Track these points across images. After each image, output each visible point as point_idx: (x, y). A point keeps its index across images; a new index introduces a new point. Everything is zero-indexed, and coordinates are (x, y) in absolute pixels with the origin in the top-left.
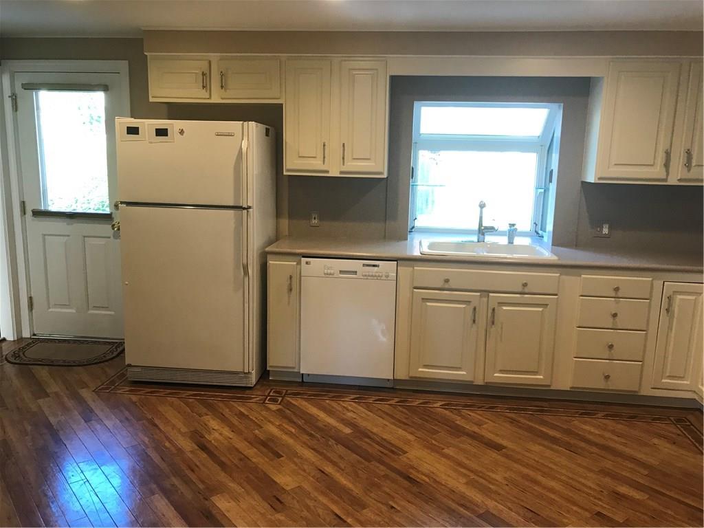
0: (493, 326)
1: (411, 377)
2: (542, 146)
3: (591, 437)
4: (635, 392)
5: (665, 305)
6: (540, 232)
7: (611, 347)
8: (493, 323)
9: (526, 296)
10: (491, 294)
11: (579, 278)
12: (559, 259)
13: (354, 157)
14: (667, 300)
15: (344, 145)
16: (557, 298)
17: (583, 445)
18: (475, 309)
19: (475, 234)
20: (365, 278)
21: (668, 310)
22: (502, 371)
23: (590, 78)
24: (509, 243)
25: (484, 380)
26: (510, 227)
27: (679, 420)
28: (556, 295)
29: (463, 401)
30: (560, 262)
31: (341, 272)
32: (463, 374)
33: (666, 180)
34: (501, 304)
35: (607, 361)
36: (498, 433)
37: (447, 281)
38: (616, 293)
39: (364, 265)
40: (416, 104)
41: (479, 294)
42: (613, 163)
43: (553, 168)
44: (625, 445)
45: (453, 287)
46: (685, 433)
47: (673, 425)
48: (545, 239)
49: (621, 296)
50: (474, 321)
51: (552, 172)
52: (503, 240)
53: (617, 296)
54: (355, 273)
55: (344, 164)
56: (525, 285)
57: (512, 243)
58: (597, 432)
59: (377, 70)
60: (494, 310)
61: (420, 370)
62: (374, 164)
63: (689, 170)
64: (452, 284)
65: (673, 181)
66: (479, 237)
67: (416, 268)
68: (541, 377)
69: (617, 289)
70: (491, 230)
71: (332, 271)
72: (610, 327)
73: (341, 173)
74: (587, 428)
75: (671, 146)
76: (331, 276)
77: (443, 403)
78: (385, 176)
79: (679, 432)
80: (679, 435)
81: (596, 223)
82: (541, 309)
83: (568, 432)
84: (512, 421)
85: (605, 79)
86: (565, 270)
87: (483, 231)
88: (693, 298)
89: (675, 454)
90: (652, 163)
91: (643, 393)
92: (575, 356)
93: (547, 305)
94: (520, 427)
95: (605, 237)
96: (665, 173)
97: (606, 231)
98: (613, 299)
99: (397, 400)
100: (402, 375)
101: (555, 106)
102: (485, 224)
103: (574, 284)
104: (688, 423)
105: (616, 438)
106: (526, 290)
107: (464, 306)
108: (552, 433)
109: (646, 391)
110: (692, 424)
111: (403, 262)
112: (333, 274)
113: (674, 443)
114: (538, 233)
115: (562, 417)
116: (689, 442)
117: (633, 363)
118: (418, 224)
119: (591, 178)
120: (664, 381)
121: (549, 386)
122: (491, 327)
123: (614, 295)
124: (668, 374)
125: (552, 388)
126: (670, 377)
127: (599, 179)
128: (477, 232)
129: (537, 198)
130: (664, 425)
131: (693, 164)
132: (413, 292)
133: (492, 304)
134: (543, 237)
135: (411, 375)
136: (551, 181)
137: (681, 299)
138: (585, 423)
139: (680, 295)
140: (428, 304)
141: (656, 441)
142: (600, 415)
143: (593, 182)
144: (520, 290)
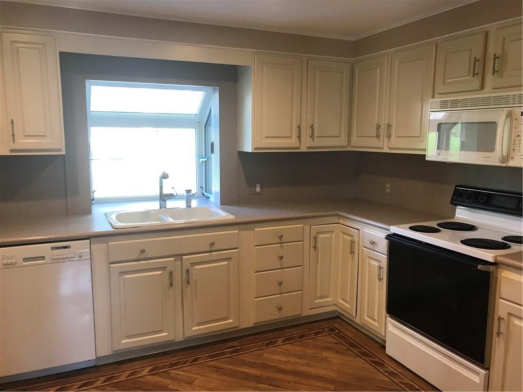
0: (188, 286)
1: (115, 351)
2: (199, 122)
3: (283, 366)
4: (300, 315)
5: (312, 244)
6: (205, 194)
7: (280, 284)
8: (188, 282)
9: (214, 253)
10: (184, 257)
11: (253, 232)
12: (236, 218)
13: (26, 134)
14: (314, 239)
15: (12, 120)
16: (238, 251)
17: (280, 376)
18: (171, 273)
19: (157, 200)
20: (56, 261)
21: (315, 247)
22: (198, 324)
23: (237, 66)
24: (188, 207)
25: (184, 336)
26: (187, 193)
27: (331, 330)
28: (237, 249)
29: (168, 360)
30: (238, 221)
31: (25, 260)
32: (166, 335)
33: (299, 148)
34: (193, 264)
35: (278, 295)
36: (210, 387)
37: (143, 251)
38: (281, 240)
39: (53, 248)
40: (88, 82)
41: (173, 259)
42: (265, 136)
43: (213, 140)
44: (307, 365)
45: (150, 256)
46: (340, 340)
47: (329, 336)
48: (212, 199)
49: (284, 242)
50: (171, 285)
51: (212, 144)
52: (182, 204)
53: (281, 242)
54: (43, 258)
55: (14, 142)
56: (212, 244)
57: (190, 207)
58: (284, 359)
59: (44, 44)
60: (188, 271)
61: (123, 342)
62: (50, 141)
63: (313, 140)
64: (148, 254)
65: (303, 149)
66: (160, 203)
67: (109, 243)
68: (231, 321)
69: (281, 237)
70: (171, 196)
71: (14, 261)
72: (279, 267)
73: (12, 151)
74: (275, 357)
75: (301, 123)
76: (11, 266)
77: (150, 368)
78: (63, 153)
79: (335, 341)
80: (337, 343)
81: (251, 184)
82: (226, 263)
83: (265, 367)
84: (217, 369)
85: (252, 68)
86: (242, 226)
87: (163, 198)
88: (329, 235)
89: (342, 362)
90: (290, 136)
91: (304, 314)
92: (255, 297)
93: (231, 258)
94: (225, 374)
95: (259, 194)
96: (299, 143)
97: (258, 189)
98: (279, 245)
99: (102, 379)
100: (104, 351)
101: (210, 89)
102: (165, 192)
103: (250, 237)
104: (337, 331)
105: (299, 361)
106: (214, 248)
107: (160, 272)
108: (253, 372)
109: (306, 312)
110: (341, 332)
111: (96, 239)
112: (15, 264)
113: (337, 352)
114: (204, 195)
115: (254, 353)
116: (345, 348)
117: (296, 293)
118: (96, 195)
119: (248, 148)
120: (316, 301)
121: (238, 327)
122: (187, 288)
123: (279, 241)
124: (318, 296)
125: (240, 328)
126: (320, 298)
127: (255, 149)
128: (159, 198)
129: (199, 166)
130: (324, 337)
131: (316, 136)
132: (109, 266)
133: (186, 265)
134: (209, 198)
135: (114, 349)
136: (212, 152)
137: (322, 237)
138: (273, 353)
139: (321, 234)
140: (126, 276)
141: (326, 354)
142: (280, 341)
143: (251, 151)
144: (208, 249)
